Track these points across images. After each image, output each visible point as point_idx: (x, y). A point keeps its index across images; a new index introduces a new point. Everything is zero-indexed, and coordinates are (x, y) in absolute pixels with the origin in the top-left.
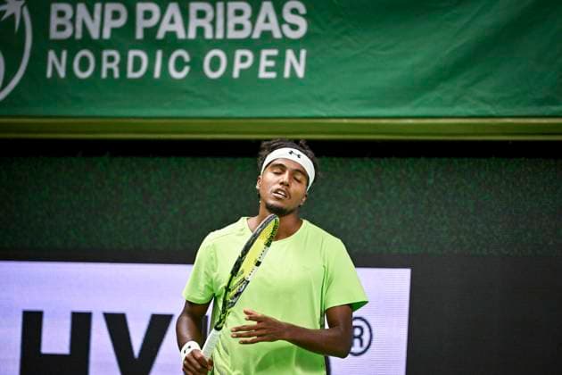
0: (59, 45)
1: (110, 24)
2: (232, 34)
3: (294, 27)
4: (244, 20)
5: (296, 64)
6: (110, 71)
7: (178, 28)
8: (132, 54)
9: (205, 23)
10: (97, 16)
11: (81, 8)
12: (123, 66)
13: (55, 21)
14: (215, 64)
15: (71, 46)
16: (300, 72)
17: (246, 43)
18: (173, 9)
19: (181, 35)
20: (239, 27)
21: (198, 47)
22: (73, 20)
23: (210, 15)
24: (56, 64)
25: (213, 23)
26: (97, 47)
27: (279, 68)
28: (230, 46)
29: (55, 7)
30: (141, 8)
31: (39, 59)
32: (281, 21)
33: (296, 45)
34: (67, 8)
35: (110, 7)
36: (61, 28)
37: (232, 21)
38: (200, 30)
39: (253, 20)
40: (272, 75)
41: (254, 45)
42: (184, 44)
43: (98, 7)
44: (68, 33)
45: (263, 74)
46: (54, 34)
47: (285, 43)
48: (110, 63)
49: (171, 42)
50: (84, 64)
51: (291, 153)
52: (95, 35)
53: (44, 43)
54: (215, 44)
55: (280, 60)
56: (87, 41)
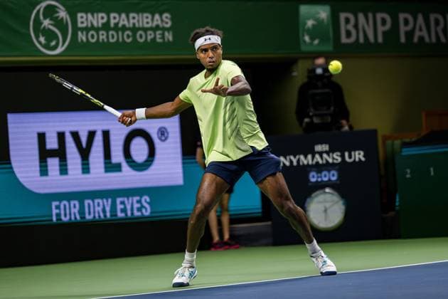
1: (101, 22)
3: (167, 23)
4: (149, 20)
7: (126, 23)
8: (111, 33)
9: (135, 21)
10: (96, 17)
12: (108, 37)
13: (79, 20)
17: (151, 29)
19: (127, 26)
21: (134, 30)
22: (87, 19)
23: (137, 18)
24: (82, 37)
25: (138, 21)
28: (145, 30)
29: (79, 15)
32: (162, 21)
34: (84, 15)
37: (145, 20)
38: (134, 24)
39: (152, 20)
46: (80, 25)
48: (103, 36)
49: (124, 28)
50: (93, 37)
51: (206, 40)
53: (76, 29)
56: (93, 28)
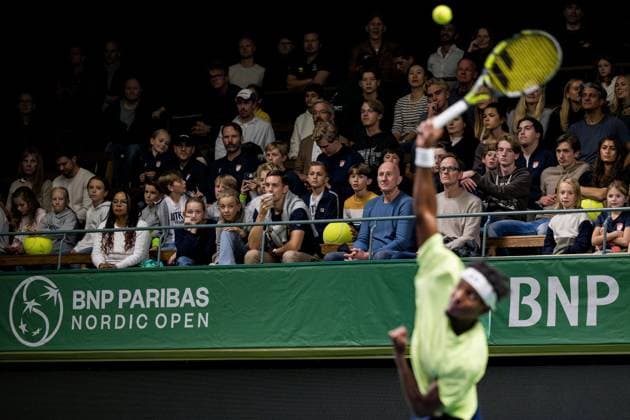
0: (77, 313)
2: (169, 305)
5: (204, 320)
6: (105, 326)
11: (89, 293)
14: (161, 321)
15: (84, 313)
16: (206, 324)
18: (138, 292)
20: (173, 301)
26: (99, 313)
27: (195, 322)
30: (121, 292)
31: (67, 320)
33: (203, 310)
35: (104, 292)
36: (79, 304)
40: (191, 326)
41: (182, 311)
42: (144, 311)
43: (98, 292)
44: (82, 306)
45: (186, 326)
47: (197, 310)
52: (97, 307)
54: (160, 310)
55: (195, 318)
